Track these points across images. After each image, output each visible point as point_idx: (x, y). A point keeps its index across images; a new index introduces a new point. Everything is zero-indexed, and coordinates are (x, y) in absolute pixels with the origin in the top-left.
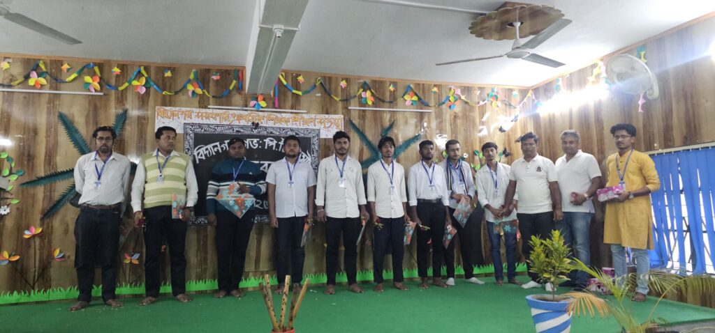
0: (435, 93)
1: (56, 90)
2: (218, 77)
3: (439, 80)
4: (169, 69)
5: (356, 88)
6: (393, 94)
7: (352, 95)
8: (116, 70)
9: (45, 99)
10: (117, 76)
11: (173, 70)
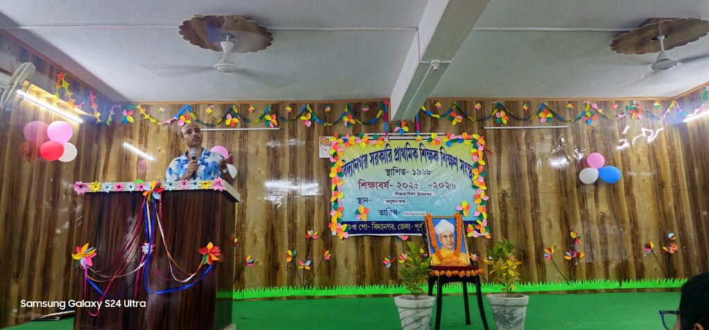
0: (570, 109)
1: (245, 127)
2: (368, 109)
3: (574, 97)
4: (328, 105)
5: (490, 109)
6: (527, 113)
7: (487, 115)
8: (289, 109)
9: (237, 136)
10: (290, 113)
11: (332, 105)
